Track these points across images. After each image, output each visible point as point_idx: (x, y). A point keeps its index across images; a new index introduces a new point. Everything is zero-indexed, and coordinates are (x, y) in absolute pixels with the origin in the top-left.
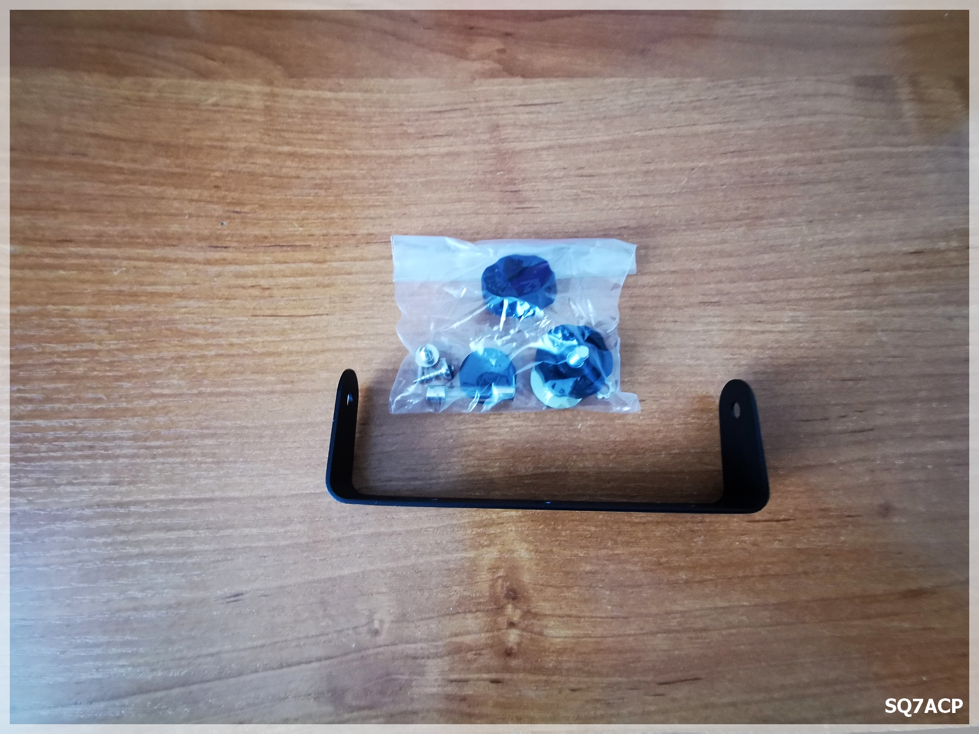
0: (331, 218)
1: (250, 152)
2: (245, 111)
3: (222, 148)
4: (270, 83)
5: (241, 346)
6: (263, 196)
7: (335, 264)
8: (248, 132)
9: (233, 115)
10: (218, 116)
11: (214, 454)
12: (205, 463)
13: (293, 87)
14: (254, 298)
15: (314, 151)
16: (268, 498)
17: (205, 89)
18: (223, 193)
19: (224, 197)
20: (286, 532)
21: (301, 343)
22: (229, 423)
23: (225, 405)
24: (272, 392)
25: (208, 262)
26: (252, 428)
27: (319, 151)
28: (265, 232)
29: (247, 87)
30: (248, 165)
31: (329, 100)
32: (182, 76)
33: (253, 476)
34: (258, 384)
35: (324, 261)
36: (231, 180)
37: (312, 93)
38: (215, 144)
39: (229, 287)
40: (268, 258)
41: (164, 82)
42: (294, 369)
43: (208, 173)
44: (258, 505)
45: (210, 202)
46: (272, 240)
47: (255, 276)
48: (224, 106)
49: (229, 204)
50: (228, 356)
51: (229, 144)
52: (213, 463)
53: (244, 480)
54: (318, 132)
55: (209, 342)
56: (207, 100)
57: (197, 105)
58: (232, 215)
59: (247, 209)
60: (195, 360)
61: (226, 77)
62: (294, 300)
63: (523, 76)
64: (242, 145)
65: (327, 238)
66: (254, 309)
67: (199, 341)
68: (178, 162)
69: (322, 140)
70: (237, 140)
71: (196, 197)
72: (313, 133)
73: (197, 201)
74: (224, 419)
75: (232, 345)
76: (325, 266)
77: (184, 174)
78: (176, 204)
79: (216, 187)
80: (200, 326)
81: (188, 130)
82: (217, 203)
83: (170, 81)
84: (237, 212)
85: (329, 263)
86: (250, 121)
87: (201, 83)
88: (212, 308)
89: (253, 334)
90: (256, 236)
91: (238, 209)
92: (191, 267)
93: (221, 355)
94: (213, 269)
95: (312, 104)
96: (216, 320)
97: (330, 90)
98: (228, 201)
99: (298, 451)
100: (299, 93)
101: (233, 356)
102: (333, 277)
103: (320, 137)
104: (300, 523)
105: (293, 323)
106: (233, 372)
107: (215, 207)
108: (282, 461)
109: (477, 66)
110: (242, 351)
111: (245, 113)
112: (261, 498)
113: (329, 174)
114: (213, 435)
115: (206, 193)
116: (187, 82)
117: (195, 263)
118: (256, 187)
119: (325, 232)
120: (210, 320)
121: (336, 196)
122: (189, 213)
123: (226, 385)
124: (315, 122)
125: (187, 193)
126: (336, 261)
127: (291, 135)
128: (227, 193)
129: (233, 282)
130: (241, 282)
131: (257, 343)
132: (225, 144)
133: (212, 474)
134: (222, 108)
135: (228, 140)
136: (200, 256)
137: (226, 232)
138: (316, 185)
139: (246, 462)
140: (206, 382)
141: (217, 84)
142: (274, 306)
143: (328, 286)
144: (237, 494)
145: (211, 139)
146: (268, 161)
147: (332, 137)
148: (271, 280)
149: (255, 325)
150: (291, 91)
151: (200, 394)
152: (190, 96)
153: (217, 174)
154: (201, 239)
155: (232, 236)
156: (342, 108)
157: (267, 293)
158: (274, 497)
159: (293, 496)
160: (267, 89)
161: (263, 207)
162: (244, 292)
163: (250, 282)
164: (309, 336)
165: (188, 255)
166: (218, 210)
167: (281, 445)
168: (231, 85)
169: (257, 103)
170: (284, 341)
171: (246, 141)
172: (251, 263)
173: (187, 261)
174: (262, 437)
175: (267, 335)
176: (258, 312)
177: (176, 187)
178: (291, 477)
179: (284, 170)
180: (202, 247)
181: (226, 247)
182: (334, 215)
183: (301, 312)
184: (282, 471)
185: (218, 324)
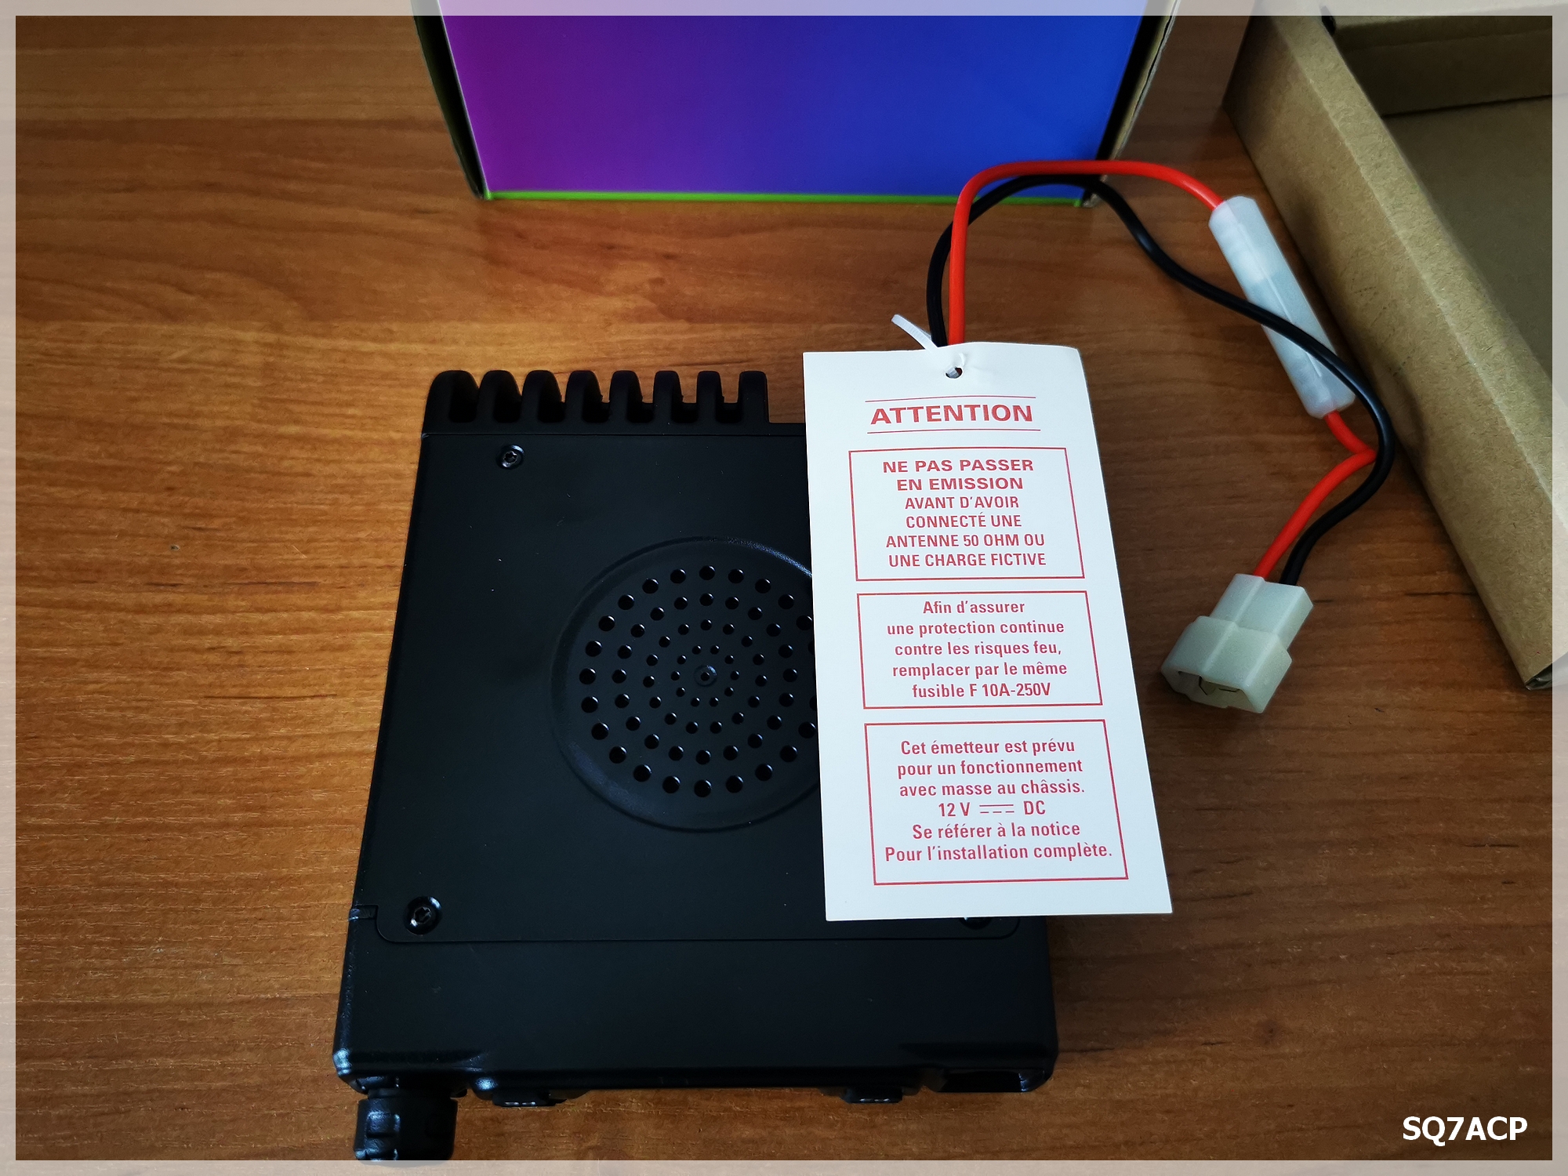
0: (358, 539)
1: (232, 434)
2: (231, 370)
3: (187, 427)
4: (277, 328)
5: (181, 746)
6: (247, 505)
7: (355, 614)
8: (232, 403)
9: (211, 376)
10: (188, 377)
11: (116, 928)
12: (99, 944)
13: (315, 335)
14: (211, 668)
15: (337, 433)
16: (200, 1006)
17: (172, 337)
18: (177, 499)
19: (181, 505)
20: (224, 1065)
21: (284, 743)
22: (145, 877)
23: (144, 846)
24: (226, 825)
25: (141, 610)
26: (185, 885)
27: (348, 433)
28: (243, 562)
29: (240, 335)
30: (226, 455)
31: (371, 354)
32: (138, 319)
33: (179, 967)
34: (202, 810)
35: (338, 609)
36: (196, 479)
37: (344, 344)
38: (176, 421)
39: (172, 650)
40: (243, 603)
41: (108, 326)
42: (267, 785)
43: (159, 466)
44: (182, 1019)
45: (157, 513)
46: (254, 573)
47: (217, 631)
48: (199, 363)
49: (186, 516)
50: (157, 763)
51: (200, 422)
52: (112, 944)
53: (160, 973)
54: (349, 404)
55: (129, 739)
56: (171, 353)
57: (156, 360)
58: (191, 533)
59: (216, 523)
60: (102, 770)
61: (206, 318)
62: (280, 672)
63: (689, 320)
64: (219, 423)
65: (345, 571)
66: (210, 685)
67: (112, 739)
68: (113, 449)
69: (353, 417)
70: (213, 416)
71: (135, 504)
72: (340, 405)
73: (137, 511)
74: (139, 870)
75: (166, 745)
76: (339, 616)
77: (120, 469)
78: (101, 516)
79: (170, 489)
80: (116, 714)
81: (134, 400)
82: (169, 514)
83: (117, 325)
84: (200, 529)
85: (345, 613)
86: (236, 386)
87: (166, 328)
88: (140, 684)
89: (204, 727)
90: (226, 567)
91: (201, 524)
92: (113, 617)
93: (146, 762)
94: (148, 621)
95: (344, 361)
96: (144, 704)
97: (375, 340)
98: (187, 511)
99: (260, 925)
100: (322, 343)
101: (167, 763)
102: (350, 635)
103: (351, 411)
104: (250, 1049)
105: (274, 710)
106: (162, 791)
107: (165, 520)
108: (229, 943)
109: (617, 304)
110: (181, 756)
111: (230, 375)
112: (188, 1007)
113: (359, 469)
114: (116, 898)
115: (151, 498)
116: (143, 326)
117: (120, 610)
118: (236, 489)
119: (343, 561)
120: (134, 704)
121: (368, 504)
122: (121, 531)
123: (149, 812)
124: (346, 388)
125: (123, 498)
126: (358, 609)
127: (303, 408)
128: (187, 499)
129: (179, 641)
130: (193, 641)
131: (209, 742)
132: (192, 422)
133: (109, 963)
134: (196, 366)
135: (198, 415)
136: (129, 599)
137: (177, 561)
138: (337, 486)
139: (167, 943)
140: (115, 807)
141: (190, 329)
142: (245, 682)
143: (341, 648)
144: (147, 998)
145: (170, 414)
146: (260, 449)
147: (370, 412)
148: (244, 638)
149: (208, 712)
150: (311, 341)
151: (104, 827)
152: (143, 348)
153: (173, 468)
154: (134, 570)
155: (187, 566)
156: (391, 367)
157: (235, 659)
158: (209, 1004)
159: (242, 1002)
160: (271, 337)
161: (244, 521)
162: (197, 657)
163: (208, 641)
164: (299, 731)
165: (111, 597)
166: (167, 525)
167: (231, 915)
168: (212, 330)
169: (251, 358)
170: (255, 739)
171: (228, 418)
172: (214, 611)
173: (108, 607)
174: (199, 901)
175: (227, 729)
176: (217, 692)
177: (104, 488)
178: (243, 971)
179: (286, 463)
180: (134, 585)
181: (174, 585)
182: (362, 535)
183: (289, 692)
184: (227, 960)
185: (147, 709)
